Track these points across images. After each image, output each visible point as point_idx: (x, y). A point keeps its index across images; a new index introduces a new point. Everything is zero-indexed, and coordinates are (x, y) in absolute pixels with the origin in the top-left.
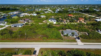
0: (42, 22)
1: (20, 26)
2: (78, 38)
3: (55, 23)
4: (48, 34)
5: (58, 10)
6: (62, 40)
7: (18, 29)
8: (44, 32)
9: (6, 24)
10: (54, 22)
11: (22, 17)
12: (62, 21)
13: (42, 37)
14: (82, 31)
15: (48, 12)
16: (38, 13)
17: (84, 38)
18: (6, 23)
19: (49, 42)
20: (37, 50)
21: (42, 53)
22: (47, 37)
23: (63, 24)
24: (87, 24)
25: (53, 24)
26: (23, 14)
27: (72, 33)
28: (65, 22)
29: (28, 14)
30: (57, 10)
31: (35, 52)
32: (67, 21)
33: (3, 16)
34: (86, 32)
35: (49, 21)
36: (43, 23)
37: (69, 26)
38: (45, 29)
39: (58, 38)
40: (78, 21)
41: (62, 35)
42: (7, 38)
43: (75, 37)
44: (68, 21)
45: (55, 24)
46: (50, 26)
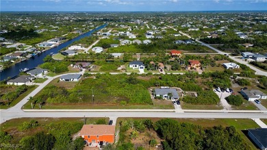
0: (116, 71)
1: (76, 80)
2: (178, 102)
3: (142, 71)
4: (129, 94)
5: (152, 33)
6: (151, 106)
7: (74, 85)
8: (121, 91)
9: (48, 75)
10: (140, 70)
11: (74, 58)
12: (156, 67)
13: (118, 100)
14: (189, 89)
15: (128, 41)
16: (104, 45)
17: (188, 102)
18: (45, 72)
19: (131, 108)
20: (114, 119)
21: (120, 123)
22: (128, 100)
23: (158, 75)
24: (203, 76)
25: (139, 75)
26: (72, 48)
27: (169, 94)
28: (161, 70)
29: (84, 48)
30: (149, 34)
32: (165, 68)
34: (195, 91)
35: (131, 66)
36: (119, 71)
37: (167, 80)
38: (124, 86)
39: (146, 102)
40: (189, 68)
41: (152, 97)
42: (61, 102)
43: (174, 100)
44: (169, 67)
45: (142, 75)
46: (132, 80)
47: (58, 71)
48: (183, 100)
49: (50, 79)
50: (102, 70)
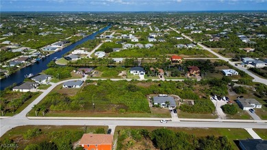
0: (117, 77)
1: (78, 87)
2: (175, 111)
3: (142, 77)
4: (129, 102)
6: (149, 114)
7: (76, 92)
8: (121, 99)
9: (51, 81)
10: (140, 76)
11: (77, 63)
13: (118, 107)
14: (186, 97)
15: (130, 45)
16: (107, 49)
17: (184, 111)
18: (49, 78)
19: (130, 117)
20: (112, 128)
21: (119, 132)
22: (126, 108)
23: (157, 82)
24: (202, 82)
25: (139, 82)
26: (76, 52)
27: (166, 103)
29: (87, 53)
30: (151, 37)
31: (110, 131)
32: (165, 74)
33: (35, 58)
34: (192, 99)
35: (131, 72)
36: (120, 77)
37: (165, 87)
38: (124, 94)
39: (144, 111)
40: (188, 75)
41: (151, 105)
42: (64, 110)
43: (171, 109)
44: (168, 73)
45: (142, 82)
46: (132, 87)
47: (62, 77)
48: (180, 108)
49: (54, 85)
50: (103, 76)
